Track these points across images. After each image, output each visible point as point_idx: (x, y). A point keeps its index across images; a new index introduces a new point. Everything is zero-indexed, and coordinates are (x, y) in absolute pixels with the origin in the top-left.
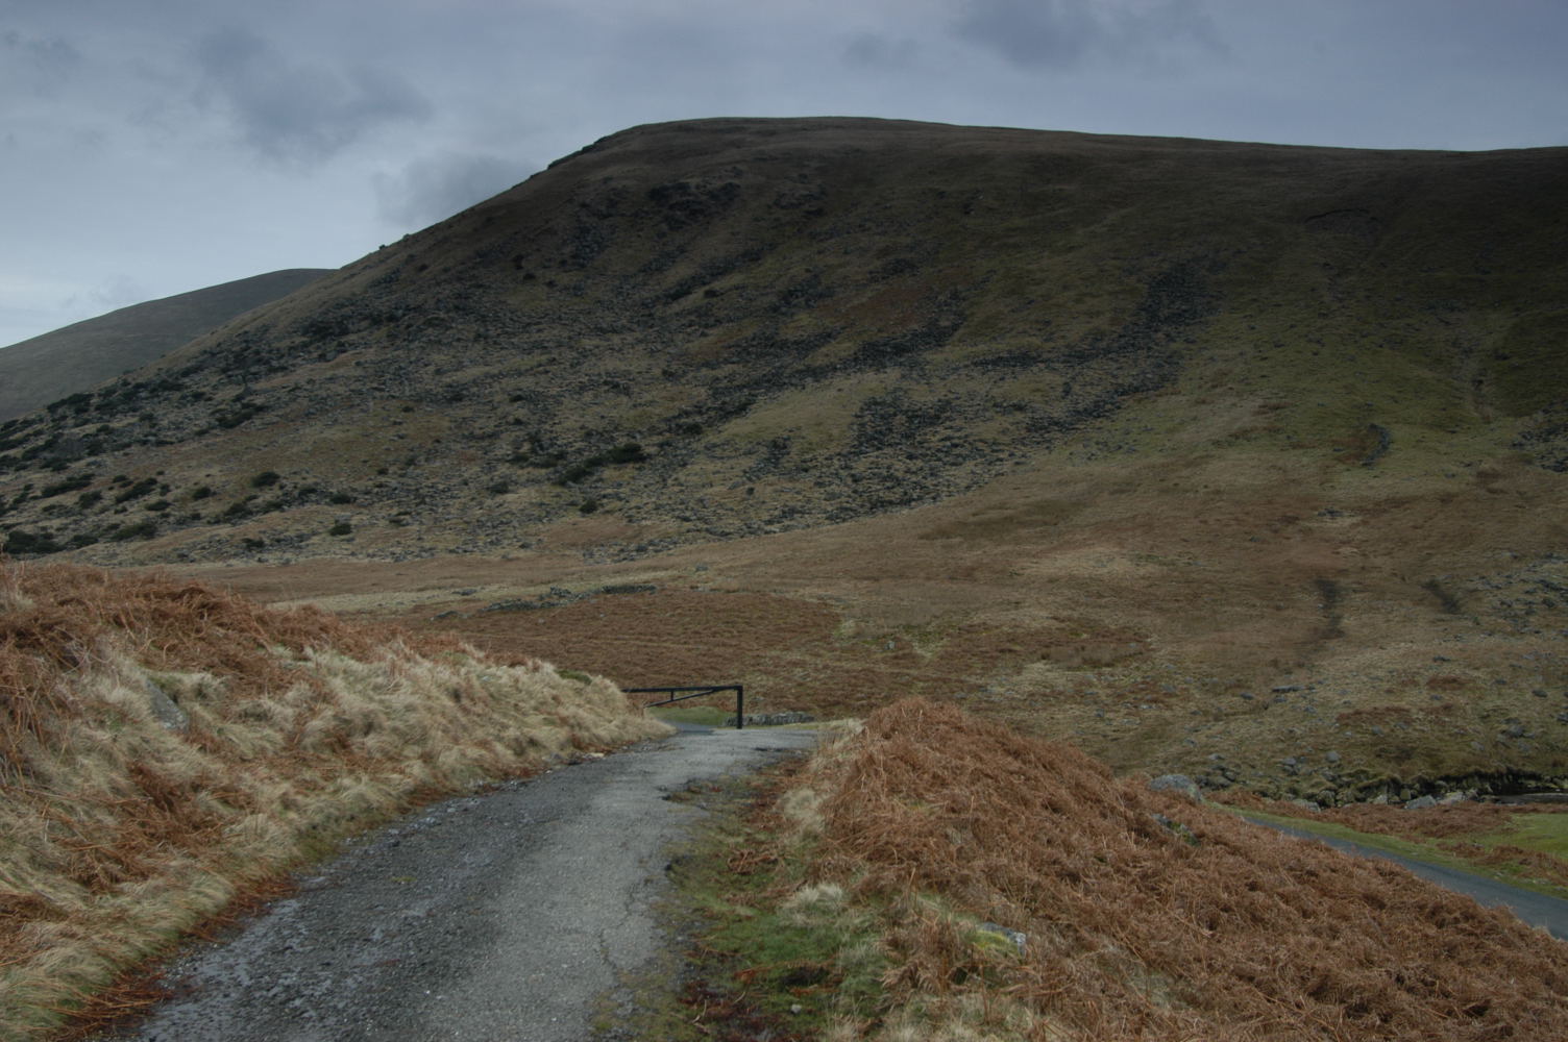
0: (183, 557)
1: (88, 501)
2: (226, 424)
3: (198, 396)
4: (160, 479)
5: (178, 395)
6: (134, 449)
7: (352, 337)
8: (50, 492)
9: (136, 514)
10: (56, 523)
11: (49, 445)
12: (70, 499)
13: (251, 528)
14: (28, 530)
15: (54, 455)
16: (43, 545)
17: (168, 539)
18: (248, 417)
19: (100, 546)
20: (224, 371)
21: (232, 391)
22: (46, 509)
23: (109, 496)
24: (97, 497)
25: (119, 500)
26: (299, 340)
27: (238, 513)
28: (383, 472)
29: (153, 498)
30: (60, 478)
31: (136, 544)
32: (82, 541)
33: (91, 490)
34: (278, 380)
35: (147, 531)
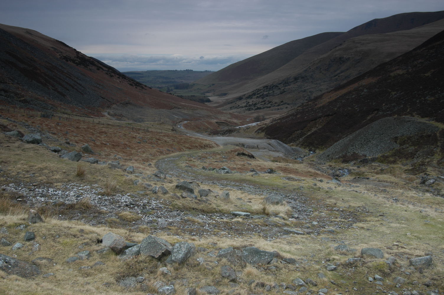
0: (272, 110)
1: (265, 104)
2: (281, 93)
3: (280, 89)
4: (272, 101)
5: (277, 88)
6: (271, 96)
7: (299, 80)
8: (261, 102)
9: (269, 105)
10: (261, 106)
11: (262, 95)
12: (263, 103)
13: (279, 107)
14: (259, 107)
15: (263, 96)
16: (260, 108)
17: (272, 108)
18: (283, 93)
19: (265, 109)
20: (284, 84)
21: (283, 88)
22: (261, 104)
23: (267, 103)
24: (266, 103)
25: (268, 103)
26: (293, 80)
27: (279, 105)
28: (293, 101)
29: (271, 103)
30: (263, 100)
31: (268, 109)
32: (264, 108)
33: (265, 102)
34: (289, 87)
35: (270, 107)
